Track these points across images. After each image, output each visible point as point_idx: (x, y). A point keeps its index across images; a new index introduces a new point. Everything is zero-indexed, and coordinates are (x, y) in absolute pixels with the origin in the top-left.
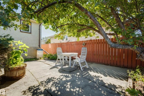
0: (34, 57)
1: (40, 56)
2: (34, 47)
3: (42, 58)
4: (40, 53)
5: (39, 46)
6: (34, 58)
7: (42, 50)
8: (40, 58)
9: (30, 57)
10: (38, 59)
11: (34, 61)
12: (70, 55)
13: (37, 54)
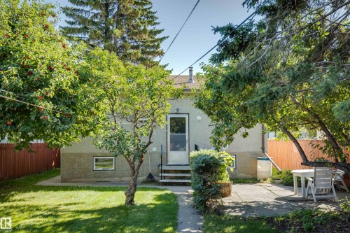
0: (252, 177)
1: (264, 175)
2: (251, 153)
3: (269, 180)
4: (263, 168)
5: (263, 148)
6: (251, 179)
7: (268, 159)
8: (265, 180)
9: (243, 175)
10: (259, 181)
11: (249, 183)
12: (302, 174)
13: (258, 170)
